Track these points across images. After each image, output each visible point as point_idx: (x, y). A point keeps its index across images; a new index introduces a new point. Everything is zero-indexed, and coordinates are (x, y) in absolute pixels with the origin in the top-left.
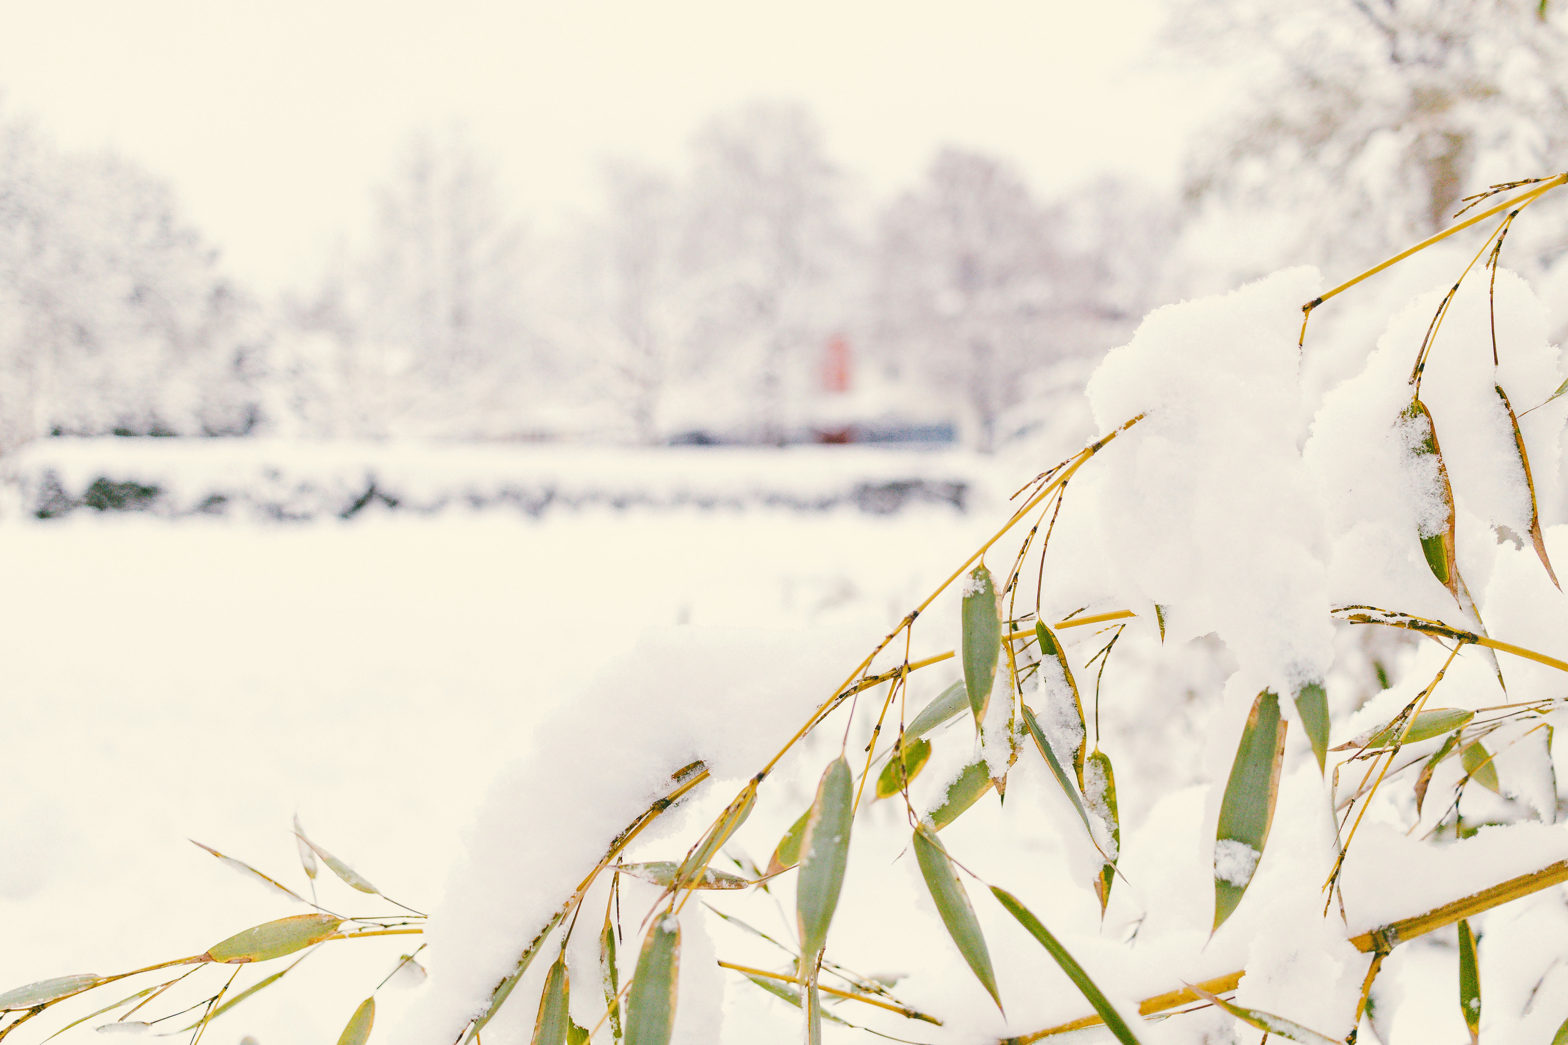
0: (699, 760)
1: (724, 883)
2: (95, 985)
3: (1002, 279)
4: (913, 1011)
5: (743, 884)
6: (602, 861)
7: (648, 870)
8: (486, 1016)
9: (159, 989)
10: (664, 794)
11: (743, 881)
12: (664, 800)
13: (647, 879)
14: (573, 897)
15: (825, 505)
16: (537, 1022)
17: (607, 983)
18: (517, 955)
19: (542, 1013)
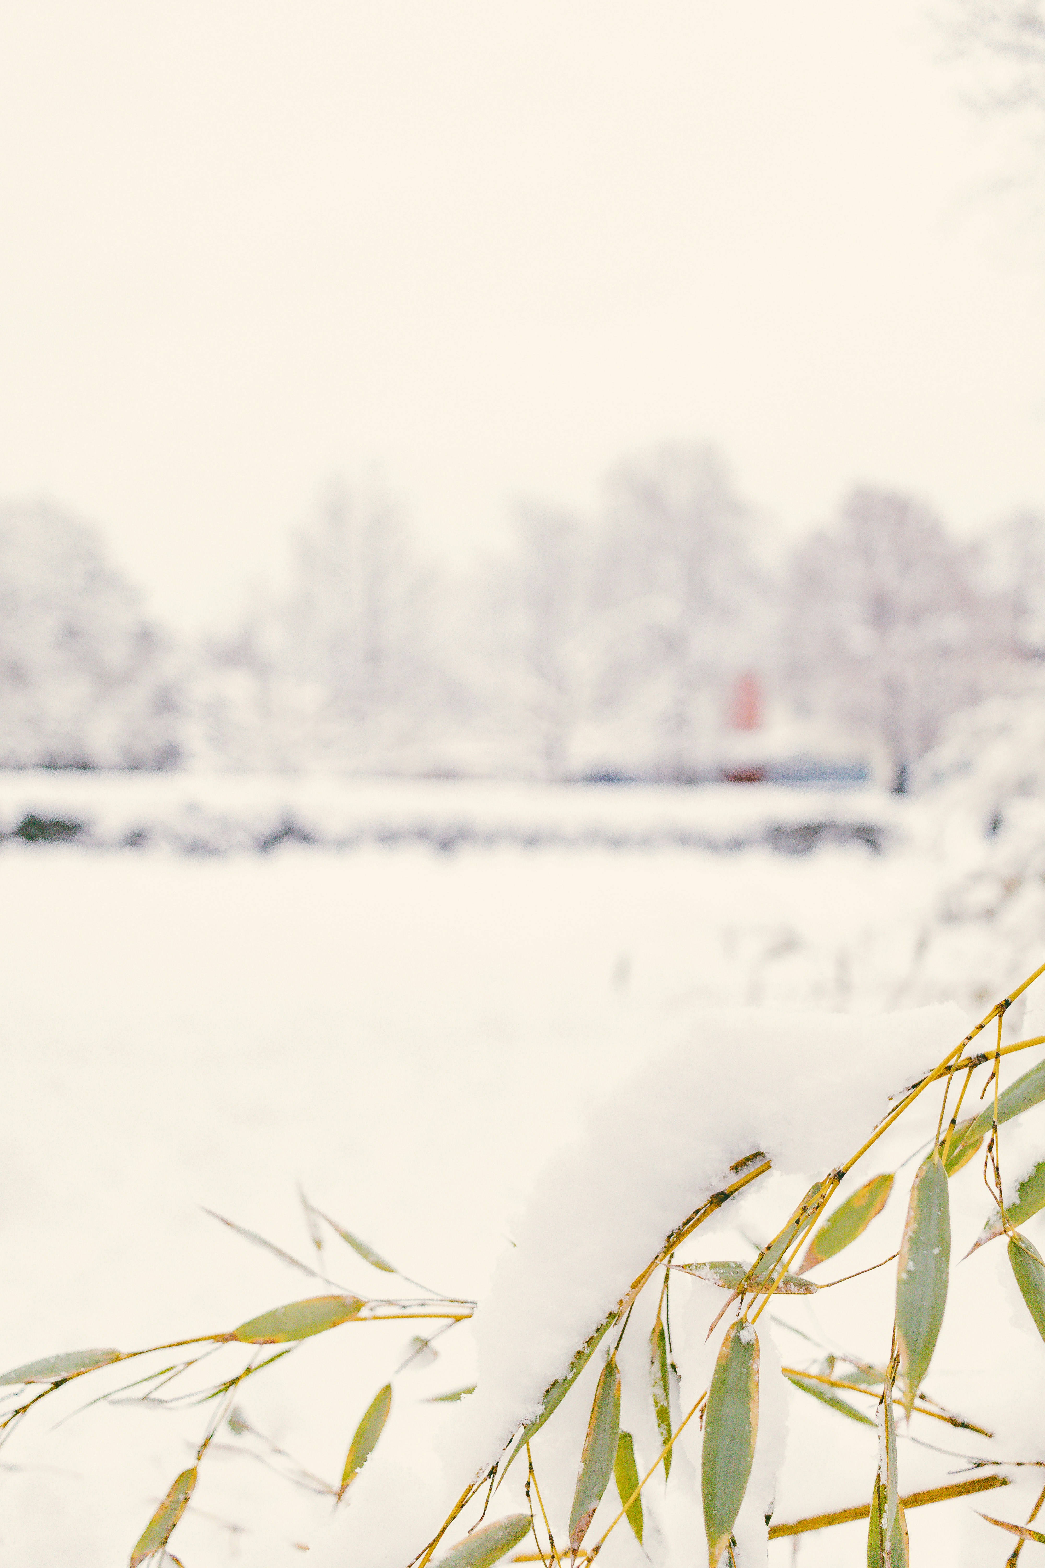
0: (762, 1151)
1: (793, 1287)
2: (117, 1359)
3: (916, 617)
4: (960, 1420)
5: (812, 1288)
6: (657, 1257)
7: (713, 1271)
8: (538, 1421)
9: (181, 1367)
10: (722, 1186)
11: (812, 1286)
12: (722, 1193)
13: (713, 1282)
14: (628, 1295)
15: (736, 845)
16: (589, 1428)
17: (658, 1387)
18: (570, 1357)
19: (594, 1418)
